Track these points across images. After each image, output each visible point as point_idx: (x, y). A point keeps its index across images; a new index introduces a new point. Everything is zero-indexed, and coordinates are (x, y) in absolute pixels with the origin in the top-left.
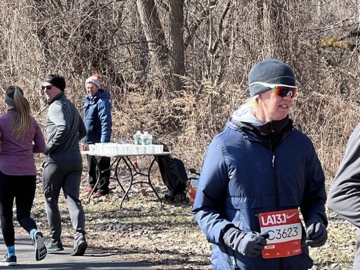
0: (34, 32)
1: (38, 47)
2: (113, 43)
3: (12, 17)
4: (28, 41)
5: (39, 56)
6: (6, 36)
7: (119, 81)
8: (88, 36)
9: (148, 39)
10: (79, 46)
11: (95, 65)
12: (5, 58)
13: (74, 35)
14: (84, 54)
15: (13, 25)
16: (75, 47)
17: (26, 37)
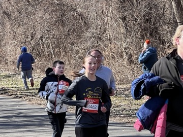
0: (120, 18)
1: (122, 26)
2: (160, 23)
3: (109, 11)
4: (117, 23)
5: (123, 30)
6: (106, 21)
7: (163, 43)
8: (147, 20)
9: (178, 21)
10: (143, 25)
11: (151, 34)
12: (105, 31)
13: (140, 20)
14: (145, 29)
15: (109, 15)
16: (141, 26)
17: (116, 21)
